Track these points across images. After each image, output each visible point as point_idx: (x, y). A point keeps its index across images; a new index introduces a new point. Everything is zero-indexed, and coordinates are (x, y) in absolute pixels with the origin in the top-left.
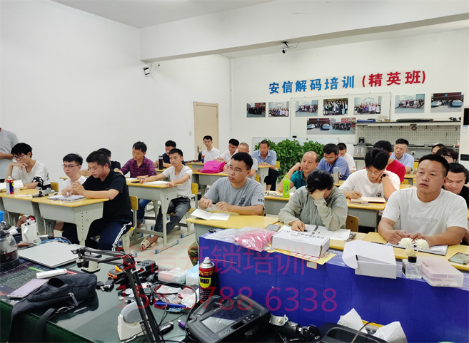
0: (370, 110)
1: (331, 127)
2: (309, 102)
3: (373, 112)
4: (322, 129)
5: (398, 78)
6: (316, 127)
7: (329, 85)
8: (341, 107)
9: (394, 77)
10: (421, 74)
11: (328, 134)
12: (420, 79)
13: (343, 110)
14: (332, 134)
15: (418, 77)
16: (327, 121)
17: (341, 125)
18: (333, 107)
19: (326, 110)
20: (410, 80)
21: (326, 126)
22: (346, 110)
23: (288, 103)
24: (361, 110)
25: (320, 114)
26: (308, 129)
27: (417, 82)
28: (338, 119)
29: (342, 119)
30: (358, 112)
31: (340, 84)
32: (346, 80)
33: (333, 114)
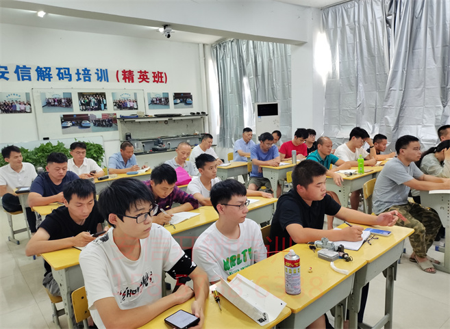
0: (129, 106)
1: (92, 124)
2: (59, 94)
3: (131, 108)
4: (81, 127)
5: (147, 76)
6: (73, 125)
7: (81, 76)
8: (99, 102)
9: (143, 75)
10: (163, 75)
11: (89, 132)
12: (164, 79)
13: (102, 105)
14: (94, 131)
15: (162, 77)
16: (86, 118)
17: (103, 121)
18: (90, 101)
19: (82, 104)
20: (156, 79)
21: (85, 123)
22: (105, 105)
23: (27, 94)
24: (121, 105)
25: (76, 109)
26: (64, 127)
27: (162, 82)
28: (98, 114)
29: (103, 115)
30: (118, 108)
31: (94, 77)
32: (99, 72)
33: (92, 110)
